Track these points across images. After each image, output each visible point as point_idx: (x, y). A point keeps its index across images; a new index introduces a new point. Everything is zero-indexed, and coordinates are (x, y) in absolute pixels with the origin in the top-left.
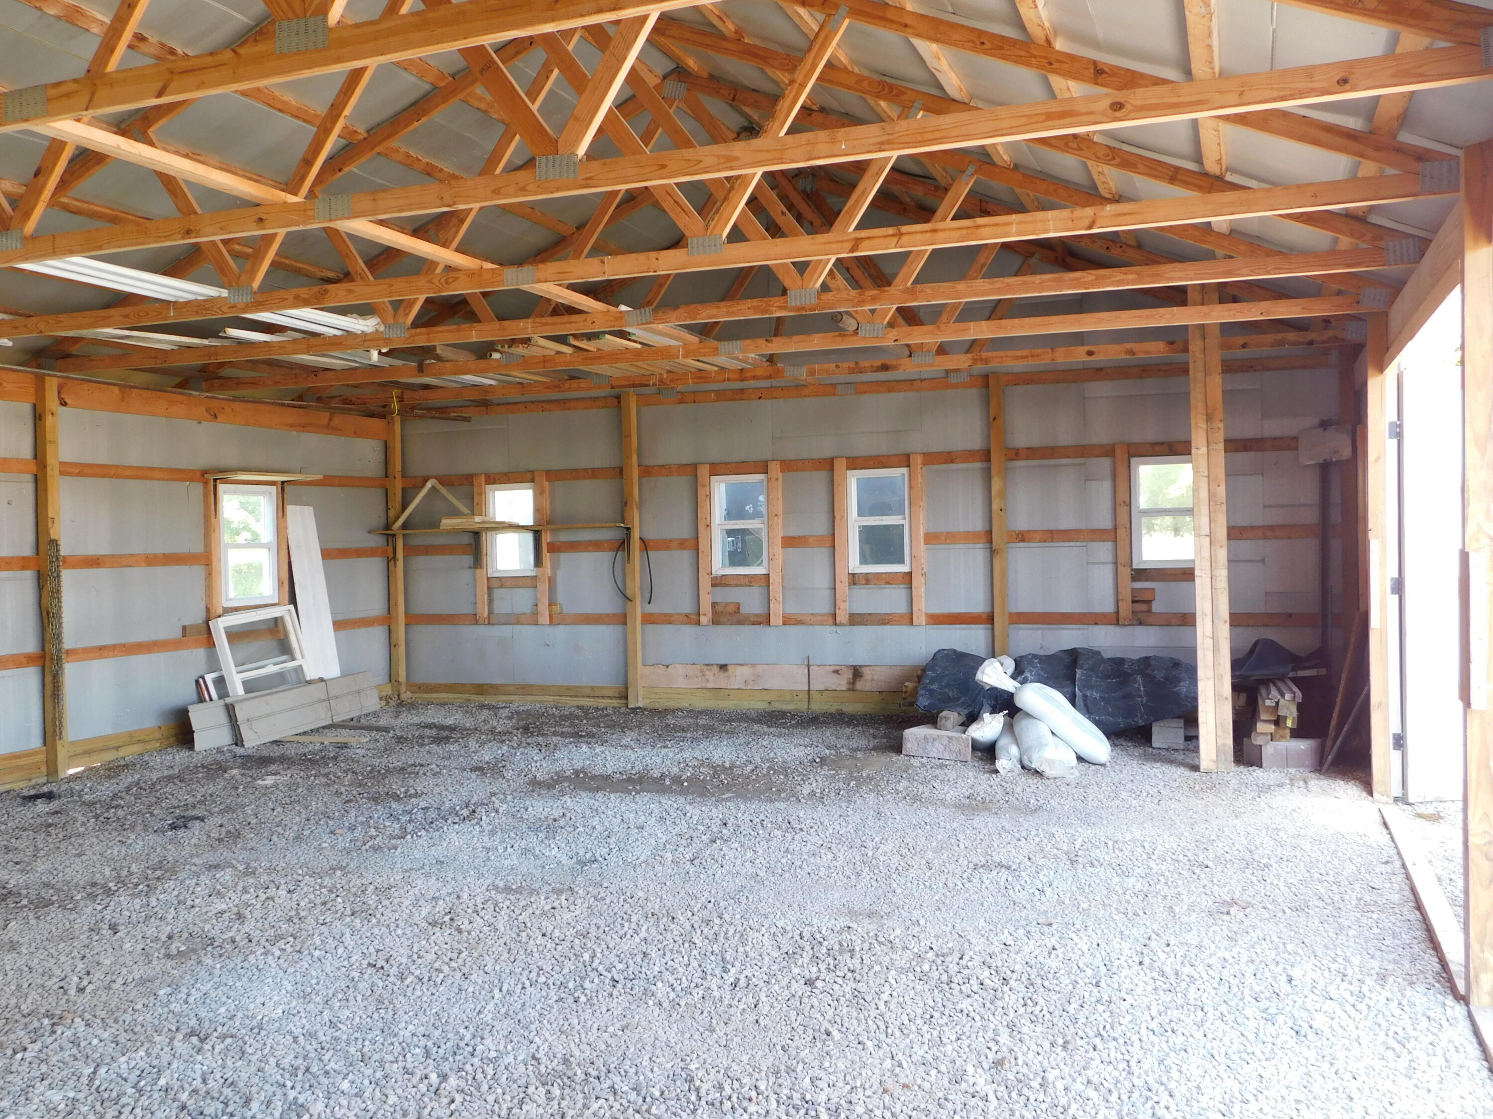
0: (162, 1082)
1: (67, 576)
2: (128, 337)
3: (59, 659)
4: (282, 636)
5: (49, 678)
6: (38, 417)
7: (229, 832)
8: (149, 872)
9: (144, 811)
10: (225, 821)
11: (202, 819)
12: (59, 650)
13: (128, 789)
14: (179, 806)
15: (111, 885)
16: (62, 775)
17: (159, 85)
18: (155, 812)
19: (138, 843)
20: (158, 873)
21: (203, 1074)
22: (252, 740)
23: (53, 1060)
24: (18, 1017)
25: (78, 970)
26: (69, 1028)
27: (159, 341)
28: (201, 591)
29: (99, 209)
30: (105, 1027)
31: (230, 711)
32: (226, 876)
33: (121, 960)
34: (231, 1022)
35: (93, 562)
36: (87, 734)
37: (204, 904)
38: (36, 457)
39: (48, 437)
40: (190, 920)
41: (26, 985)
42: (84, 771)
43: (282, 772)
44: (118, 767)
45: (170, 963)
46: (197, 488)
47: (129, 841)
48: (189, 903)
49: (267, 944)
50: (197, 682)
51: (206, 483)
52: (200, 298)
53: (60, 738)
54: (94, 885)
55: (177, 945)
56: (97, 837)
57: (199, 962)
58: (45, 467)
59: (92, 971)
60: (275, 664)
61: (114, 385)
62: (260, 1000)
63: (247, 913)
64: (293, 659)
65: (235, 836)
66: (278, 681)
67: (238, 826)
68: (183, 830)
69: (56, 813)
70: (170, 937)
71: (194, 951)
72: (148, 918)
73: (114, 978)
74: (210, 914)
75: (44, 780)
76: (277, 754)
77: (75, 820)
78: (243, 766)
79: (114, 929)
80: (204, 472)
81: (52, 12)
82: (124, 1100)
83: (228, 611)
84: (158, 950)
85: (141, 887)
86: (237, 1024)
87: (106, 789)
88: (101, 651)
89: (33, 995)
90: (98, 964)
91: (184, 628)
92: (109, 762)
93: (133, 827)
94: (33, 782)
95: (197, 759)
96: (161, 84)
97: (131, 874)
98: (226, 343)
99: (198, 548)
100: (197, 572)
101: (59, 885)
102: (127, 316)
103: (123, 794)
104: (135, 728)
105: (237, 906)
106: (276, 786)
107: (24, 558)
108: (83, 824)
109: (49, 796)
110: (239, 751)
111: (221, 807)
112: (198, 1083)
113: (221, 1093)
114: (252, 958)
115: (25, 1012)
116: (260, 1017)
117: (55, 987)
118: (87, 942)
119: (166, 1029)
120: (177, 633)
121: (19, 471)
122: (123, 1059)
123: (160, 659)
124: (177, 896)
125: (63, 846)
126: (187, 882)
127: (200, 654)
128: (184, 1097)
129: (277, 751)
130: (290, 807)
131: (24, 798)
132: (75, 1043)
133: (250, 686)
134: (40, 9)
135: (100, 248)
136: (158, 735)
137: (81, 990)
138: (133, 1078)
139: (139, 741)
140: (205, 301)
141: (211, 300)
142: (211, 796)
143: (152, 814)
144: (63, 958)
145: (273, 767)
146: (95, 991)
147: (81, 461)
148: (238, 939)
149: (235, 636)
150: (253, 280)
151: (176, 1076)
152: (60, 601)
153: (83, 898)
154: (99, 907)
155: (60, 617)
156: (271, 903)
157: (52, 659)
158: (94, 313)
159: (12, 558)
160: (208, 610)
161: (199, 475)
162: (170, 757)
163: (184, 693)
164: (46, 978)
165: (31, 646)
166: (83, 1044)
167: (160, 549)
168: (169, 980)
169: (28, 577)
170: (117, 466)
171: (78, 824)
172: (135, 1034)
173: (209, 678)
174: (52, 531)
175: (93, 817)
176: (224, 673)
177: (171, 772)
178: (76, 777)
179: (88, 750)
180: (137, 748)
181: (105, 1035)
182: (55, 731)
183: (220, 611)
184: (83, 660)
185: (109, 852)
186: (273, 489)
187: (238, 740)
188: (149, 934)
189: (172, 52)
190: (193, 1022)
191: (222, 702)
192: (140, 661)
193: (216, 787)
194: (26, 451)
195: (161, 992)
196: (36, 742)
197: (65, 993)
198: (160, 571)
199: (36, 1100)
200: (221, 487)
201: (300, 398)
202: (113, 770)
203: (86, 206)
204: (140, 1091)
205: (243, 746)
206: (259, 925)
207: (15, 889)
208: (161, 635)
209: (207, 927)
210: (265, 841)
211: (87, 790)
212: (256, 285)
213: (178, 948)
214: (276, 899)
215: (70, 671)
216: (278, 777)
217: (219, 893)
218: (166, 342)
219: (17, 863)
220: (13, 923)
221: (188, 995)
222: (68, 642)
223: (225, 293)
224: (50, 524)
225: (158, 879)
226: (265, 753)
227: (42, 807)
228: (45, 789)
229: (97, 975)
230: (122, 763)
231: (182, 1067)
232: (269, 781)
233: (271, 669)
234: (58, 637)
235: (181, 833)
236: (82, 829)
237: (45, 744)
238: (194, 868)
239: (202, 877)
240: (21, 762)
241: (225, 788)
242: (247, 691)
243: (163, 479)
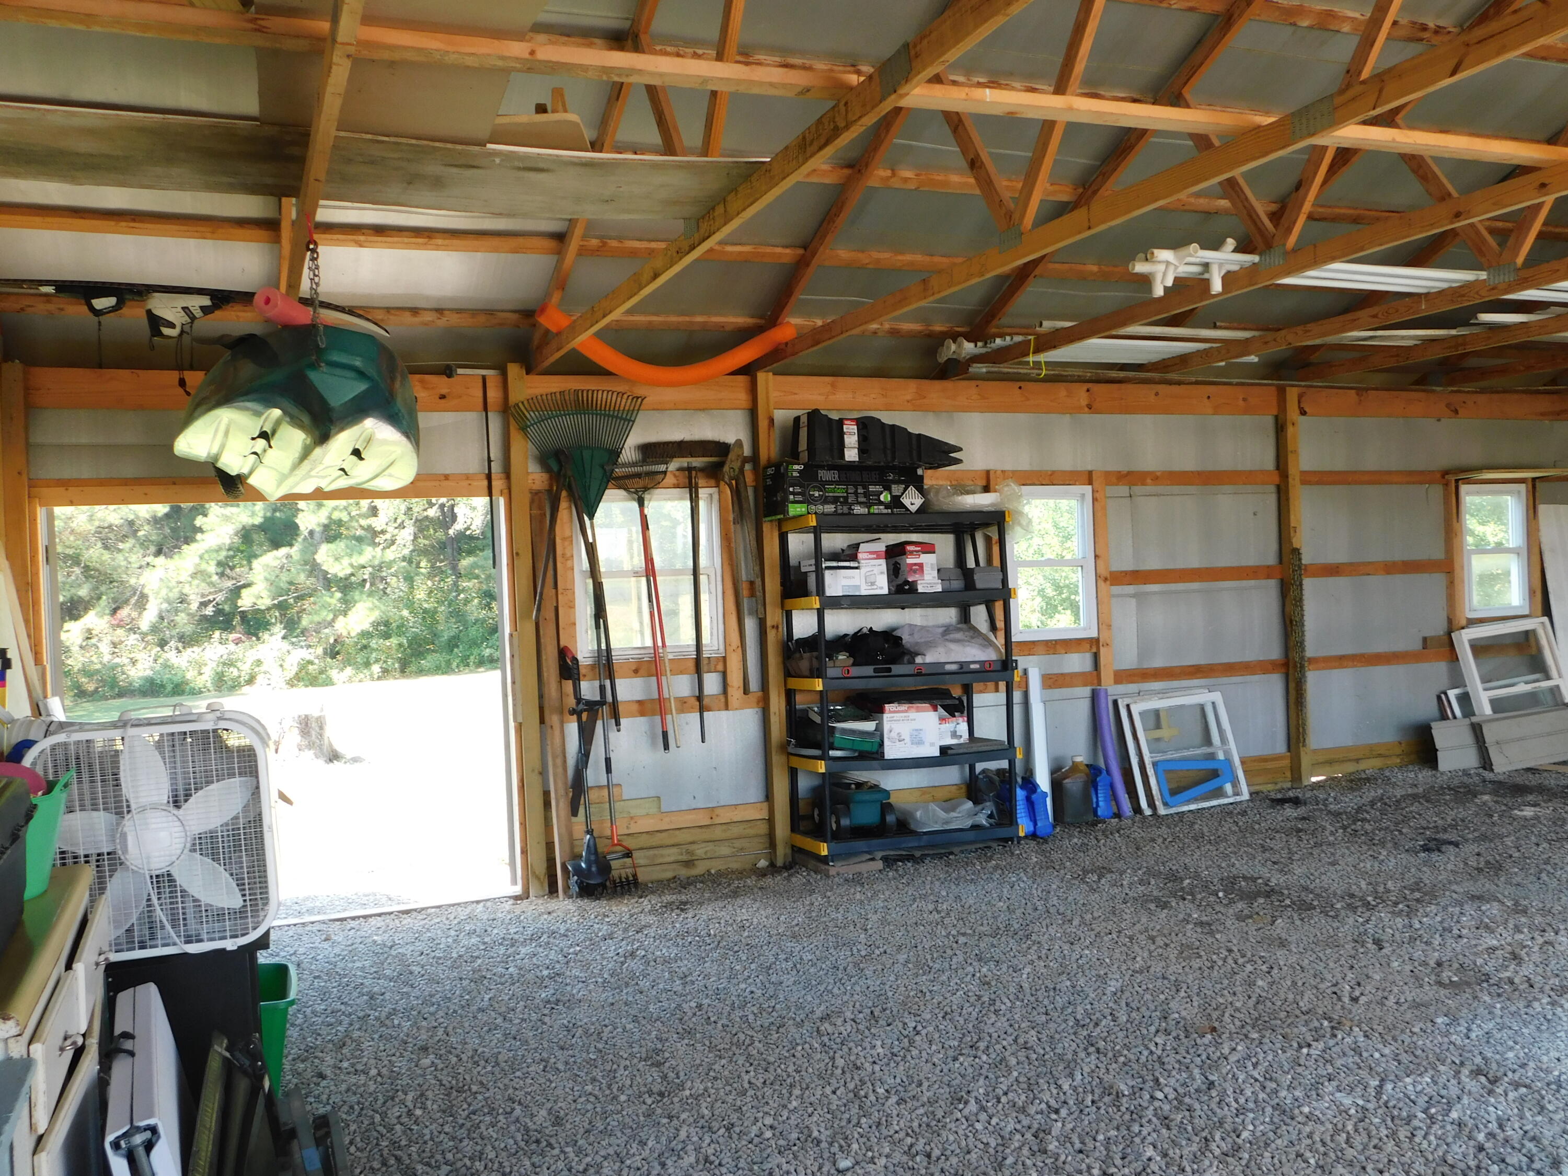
0: (1454, 1115)
1: (1308, 583)
2: (1371, 338)
3: (1302, 667)
4: (1534, 651)
5: (1292, 685)
6: (1280, 428)
7: (1487, 862)
8: (1407, 892)
9: (1392, 828)
10: (1482, 849)
11: (1456, 845)
12: (1302, 658)
13: (1372, 803)
14: (1428, 828)
15: (1370, 899)
16: (1305, 783)
17: (1452, 63)
18: (1404, 830)
19: (1392, 861)
20: (1417, 895)
21: (1499, 1119)
22: (1502, 765)
23: (1339, 1063)
24: (1298, 1012)
25: (1348, 978)
26: (1349, 1035)
27: (1403, 338)
28: (1442, 601)
29: (1342, 211)
30: (1385, 1043)
31: (1477, 730)
32: (1493, 909)
33: (1390, 977)
34: (1523, 1071)
35: (1332, 570)
36: (1329, 744)
37: (1471, 936)
38: (1278, 467)
39: (1290, 448)
40: (1458, 949)
41: (1300, 984)
42: (1326, 781)
43: (1543, 804)
44: (1360, 779)
45: (1443, 992)
46: (1436, 491)
47: (1382, 857)
48: (1456, 932)
49: (1552, 993)
50: (1439, 698)
51: (1446, 485)
52: (1454, 285)
53: (1304, 746)
54: (1352, 896)
55: (1446, 975)
56: (1348, 848)
57: (1475, 998)
58: (1287, 477)
59: (1363, 983)
60: (1526, 683)
61: (1351, 388)
62: (1554, 1054)
63: (1523, 953)
64: (1548, 678)
65: (1496, 868)
66: (1531, 701)
67: (1498, 858)
68: (1437, 853)
69: (1304, 819)
70: (1439, 964)
71: (1468, 984)
72: (1412, 940)
73: (1386, 994)
74: (1480, 948)
75: (1289, 785)
76: (1534, 783)
77: (1324, 829)
78: (1495, 793)
79: (1378, 943)
80: (1445, 473)
81: (1305, 23)
82: (1416, 1123)
83: (1472, 622)
84: (1428, 976)
85: (1401, 906)
86: (1530, 1074)
87: (1350, 801)
88: (1341, 661)
89: (1308, 995)
90: (1368, 977)
91: (1425, 639)
92: (1351, 774)
93: (1383, 843)
94: (1279, 786)
95: (1441, 780)
96: (1455, 61)
97: (1388, 891)
98: (1475, 330)
99: (1438, 554)
100: (1438, 580)
101: (1318, 891)
102: (1375, 316)
103: (1368, 808)
104: (1376, 741)
105: (1510, 944)
106: (1536, 818)
107: (1268, 567)
108: (1332, 833)
109: (1296, 802)
110: (1488, 775)
111: (1476, 834)
112: (1494, 1126)
113: (1523, 1145)
114: (1536, 1004)
115: (1304, 1009)
116: (1556, 1073)
117: (1329, 991)
118: (1353, 952)
119: (1449, 1061)
120: (1417, 645)
121: (1263, 483)
122: (1408, 1080)
123: (1400, 671)
124: (1441, 922)
125: (1316, 852)
126: (1450, 909)
127: (1441, 668)
128: (1481, 1137)
129: (1533, 780)
130: (1558, 844)
131: (1273, 800)
132: (1357, 1051)
133: (1498, 705)
134: (1294, 24)
135: (1362, 249)
136: (1398, 751)
137: (1355, 1000)
138: (1422, 1100)
139: (1380, 756)
140: (1460, 287)
141: (1468, 285)
142: (1463, 821)
143: (1400, 832)
144: (1332, 965)
145: (1530, 798)
146: (1369, 1003)
147: (1320, 469)
148: (1516, 980)
149: (1480, 649)
150: (1517, 255)
151: (1468, 1112)
152: (1302, 610)
153: (1343, 908)
154: (1361, 920)
155: (1303, 625)
156: (1550, 948)
157: (1295, 666)
158: (1341, 318)
159: (1258, 567)
160: (1450, 621)
161: (1439, 476)
162: (1412, 775)
163: (1426, 709)
164: (1318, 980)
165: (1275, 653)
166: (1365, 1054)
167: (1398, 556)
168: (1445, 1009)
169: (1271, 586)
170: (1355, 472)
171: (1327, 833)
172: (1416, 1056)
173: (1452, 694)
174: (1294, 541)
175: (1341, 828)
176: (1469, 689)
177: (1415, 791)
178: (1318, 785)
179: (1329, 760)
180: (1378, 763)
181: (1386, 1051)
182: (1298, 738)
183: (1464, 622)
184: (1324, 668)
185: (1362, 865)
186: (1522, 487)
187: (1486, 763)
188: (1416, 956)
189: (1424, 28)
190: (1478, 1060)
191: (1467, 721)
192: (1380, 672)
193: (1467, 811)
194: (1269, 463)
195: (1439, 1020)
196: (1280, 747)
197: (1339, 999)
198: (1399, 580)
199: (1327, 1098)
200: (1464, 488)
201: (1554, 382)
202: (1356, 782)
203: (1329, 210)
204: (1431, 1117)
205: (1492, 770)
206: (1540, 970)
207: (1277, 888)
208: (1400, 646)
209: (1479, 961)
210: (1532, 878)
211: (1331, 800)
212: (1520, 260)
213: (1450, 978)
214: (1557, 946)
215: (1313, 679)
216: (1538, 809)
217: (1487, 927)
218: (1410, 338)
219: (1274, 863)
220: (1280, 921)
221: (1469, 1030)
222: (1310, 652)
223: (1483, 275)
224: (1292, 534)
225: (1417, 900)
226: (1519, 780)
227: (1289, 811)
228: (1291, 794)
229: (1369, 988)
230: (1364, 776)
231: (1474, 1105)
232: (1528, 812)
233: (1522, 688)
234: (1301, 645)
235: (1435, 856)
236: (1331, 838)
237: (1289, 749)
238: (1455, 896)
239: (1466, 907)
240: (1269, 765)
241: (1477, 815)
242: (1495, 711)
243: (1401, 483)
